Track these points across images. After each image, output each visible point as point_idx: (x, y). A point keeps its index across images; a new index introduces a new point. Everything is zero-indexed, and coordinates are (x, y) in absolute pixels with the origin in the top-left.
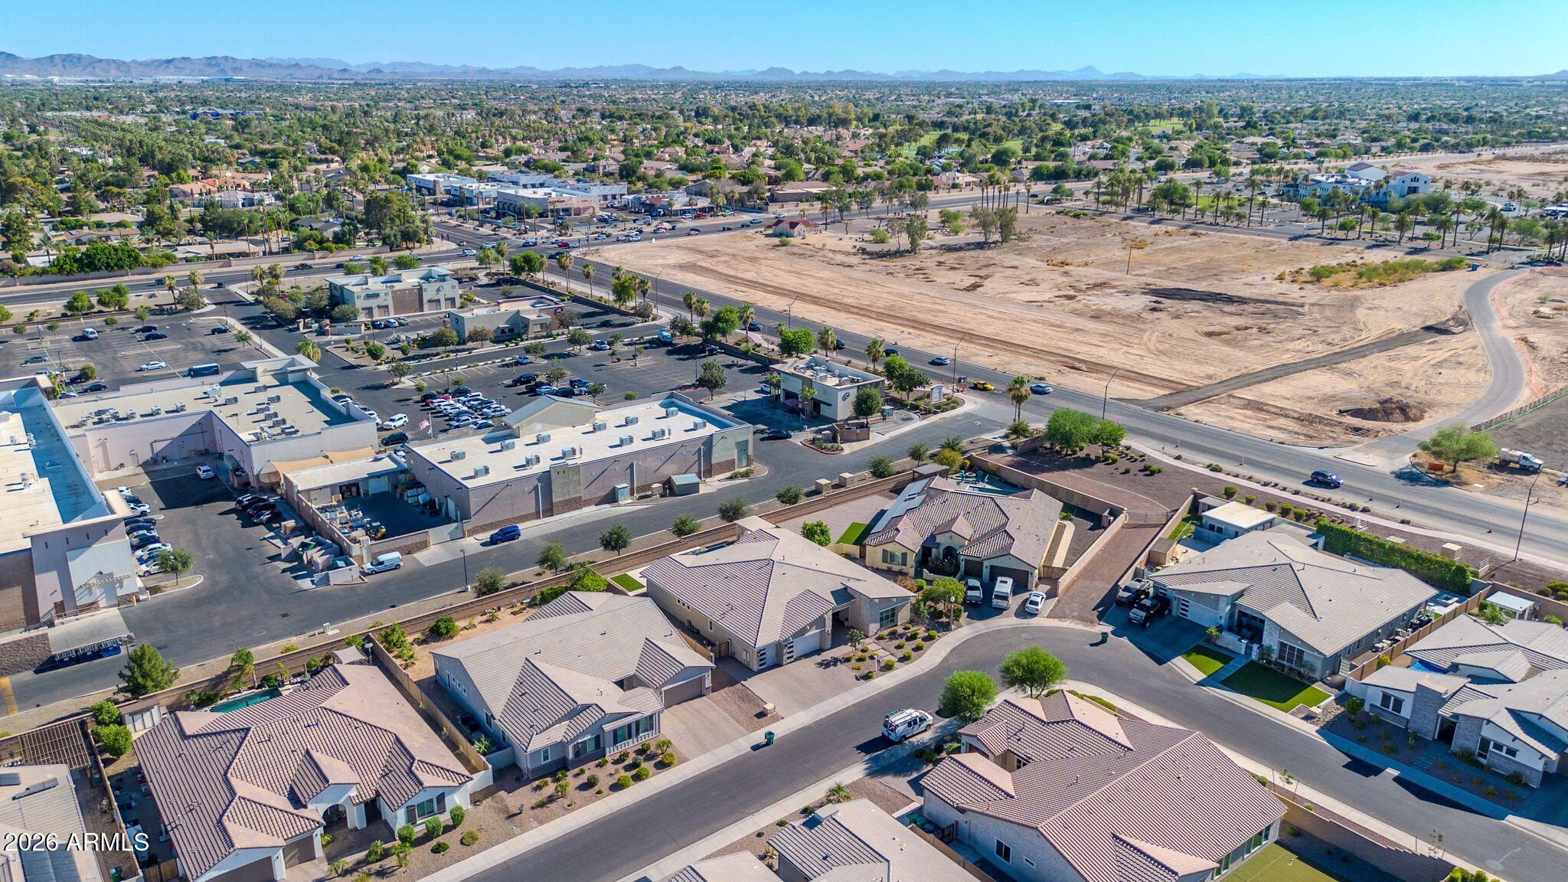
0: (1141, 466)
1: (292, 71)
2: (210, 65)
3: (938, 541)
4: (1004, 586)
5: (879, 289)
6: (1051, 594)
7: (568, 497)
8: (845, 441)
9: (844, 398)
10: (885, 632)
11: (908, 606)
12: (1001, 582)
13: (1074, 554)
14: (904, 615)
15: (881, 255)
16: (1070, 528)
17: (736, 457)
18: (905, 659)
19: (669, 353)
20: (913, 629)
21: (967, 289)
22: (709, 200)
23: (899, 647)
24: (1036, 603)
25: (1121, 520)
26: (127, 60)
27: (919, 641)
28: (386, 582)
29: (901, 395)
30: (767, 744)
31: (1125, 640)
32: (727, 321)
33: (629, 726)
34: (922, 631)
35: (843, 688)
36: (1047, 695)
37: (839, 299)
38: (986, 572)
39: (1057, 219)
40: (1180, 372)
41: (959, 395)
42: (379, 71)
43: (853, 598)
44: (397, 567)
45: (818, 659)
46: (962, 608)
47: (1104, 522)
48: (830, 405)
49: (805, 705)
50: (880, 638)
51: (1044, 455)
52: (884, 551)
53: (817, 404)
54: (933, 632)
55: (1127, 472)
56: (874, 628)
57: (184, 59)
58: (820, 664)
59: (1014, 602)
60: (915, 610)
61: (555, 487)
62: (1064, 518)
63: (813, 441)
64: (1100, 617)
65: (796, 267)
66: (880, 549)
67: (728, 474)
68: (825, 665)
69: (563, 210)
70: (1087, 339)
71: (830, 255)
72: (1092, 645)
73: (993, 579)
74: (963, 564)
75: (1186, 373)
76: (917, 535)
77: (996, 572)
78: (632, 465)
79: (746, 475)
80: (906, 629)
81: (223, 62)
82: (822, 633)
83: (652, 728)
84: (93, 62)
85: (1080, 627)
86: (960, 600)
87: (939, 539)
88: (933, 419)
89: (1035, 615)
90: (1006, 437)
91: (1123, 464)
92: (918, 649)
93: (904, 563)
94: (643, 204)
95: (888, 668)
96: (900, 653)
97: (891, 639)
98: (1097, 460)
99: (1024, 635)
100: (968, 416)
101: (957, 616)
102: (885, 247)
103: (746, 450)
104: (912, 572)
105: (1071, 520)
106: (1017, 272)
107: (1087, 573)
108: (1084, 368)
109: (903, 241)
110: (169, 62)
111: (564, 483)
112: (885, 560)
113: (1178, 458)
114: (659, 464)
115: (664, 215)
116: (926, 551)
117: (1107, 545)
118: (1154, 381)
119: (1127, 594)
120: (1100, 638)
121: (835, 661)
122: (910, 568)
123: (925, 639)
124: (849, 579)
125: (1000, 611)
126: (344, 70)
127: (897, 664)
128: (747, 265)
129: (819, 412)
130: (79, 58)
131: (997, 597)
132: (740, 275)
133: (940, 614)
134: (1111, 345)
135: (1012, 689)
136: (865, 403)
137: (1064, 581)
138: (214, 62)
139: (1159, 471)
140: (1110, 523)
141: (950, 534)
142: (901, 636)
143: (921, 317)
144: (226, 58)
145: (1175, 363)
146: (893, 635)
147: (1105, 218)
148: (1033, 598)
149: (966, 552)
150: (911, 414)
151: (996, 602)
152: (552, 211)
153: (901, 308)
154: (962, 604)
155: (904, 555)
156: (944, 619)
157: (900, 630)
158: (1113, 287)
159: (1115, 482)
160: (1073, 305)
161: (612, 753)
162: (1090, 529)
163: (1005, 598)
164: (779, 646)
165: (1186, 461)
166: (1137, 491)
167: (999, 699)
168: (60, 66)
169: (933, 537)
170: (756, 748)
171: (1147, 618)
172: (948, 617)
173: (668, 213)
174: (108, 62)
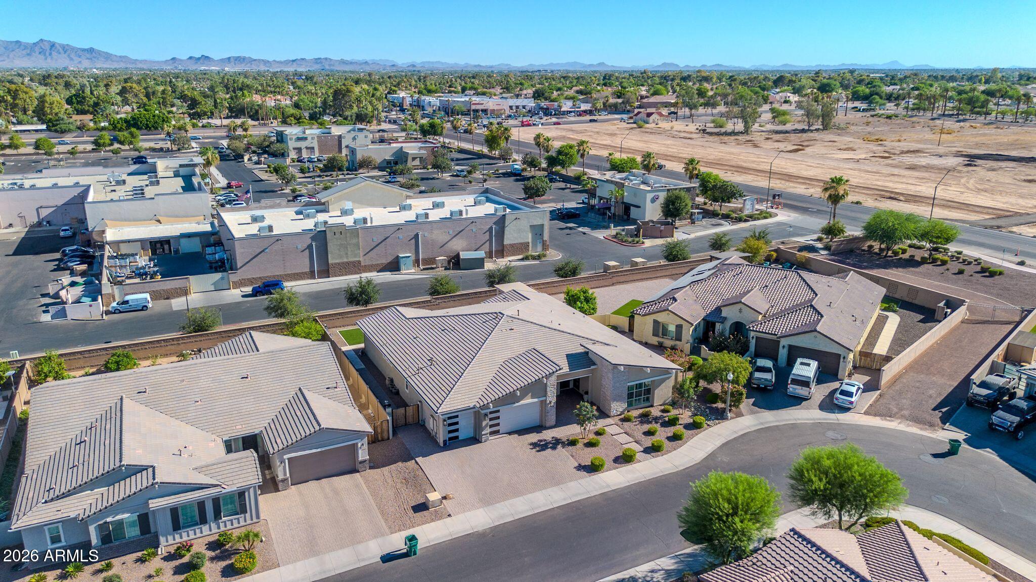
0: (978, 268)
1: (363, 66)
2: (317, 63)
3: (723, 314)
4: (807, 369)
5: (712, 150)
6: (869, 387)
7: (345, 260)
8: (646, 236)
9: (653, 200)
10: (635, 413)
11: (671, 382)
12: (802, 364)
13: (900, 343)
14: (663, 393)
15: (718, 134)
16: (893, 321)
17: (530, 240)
18: (654, 449)
19: (517, 180)
20: (674, 412)
21: (790, 152)
22: (590, 105)
23: (649, 433)
24: (850, 394)
25: (961, 314)
26: (271, 60)
27: (679, 429)
28: (122, 321)
29: (716, 207)
30: (406, 555)
31: (989, 455)
32: (566, 154)
33: (201, 505)
34: (686, 416)
35: (556, 480)
36: (867, 525)
37: (676, 155)
38: (783, 353)
39: (871, 119)
40: (1004, 203)
41: (774, 211)
42: (414, 66)
43: (594, 364)
44: (144, 308)
45: (534, 437)
46: (744, 391)
47: (938, 315)
48: (639, 207)
49: (487, 501)
50: (626, 420)
51: (860, 255)
52: (656, 322)
53: (627, 208)
54: (700, 419)
55: (961, 272)
56: (617, 407)
57: (303, 59)
58: (534, 445)
59: (819, 392)
60: (679, 390)
61: (331, 247)
62: (885, 310)
63: (615, 236)
64: (944, 419)
65: (646, 139)
66: (650, 320)
67: (520, 257)
68: (541, 446)
69: (482, 110)
70: (904, 180)
71: (677, 133)
72: (936, 456)
73: (791, 363)
74: (753, 343)
75: (1012, 204)
76: (698, 307)
77: (795, 353)
78: (417, 236)
79: (538, 257)
80: (664, 411)
81: (324, 61)
82: (543, 404)
83: (244, 511)
84: (252, 61)
85: (914, 430)
86: (743, 380)
87: (725, 312)
88: (743, 225)
89: (847, 410)
90: (820, 239)
91: (954, 266)
92: (675, 438)
93: (679, 338)
94: (542, 108)
95: (625, 459)
96: (648, 442)
97: (642, 423)
98: (924, 261)
99: (830, 434)
100: (779, 224)
101: (736, 399)
102: (723, 130)
103: (541, 235)
104: (687, 348)
105: (894, 311)
106: (835, 144)
107: (920, 365)
108: (901, 198)
109: (740, 126)
110: (293, 61)
111: (341, 245)
112: (655, 334)
113: (1022, 263)
114: (448, 238)
115: (555, 115)
116: (708, 324)
117: (944, 338)
118: (978, 209)
119: (984, 392)
120: (946, 448)
121: (556, 443)
122: (686, 343)
123: (688, 427)
124: (595, 342)
125: (798, 400)
126: (393, 65)
127: (639, 456)
128: (606, 137)
129: (629, 216)
130: (244, 59)
131: (796, 382)
132: (597, 142)
133: (715, 398)
134: (927, 185)
135: (807, 510)
136: (673, 204)
137: (889, 372)
138: (319, 61)
139: (1001, 273)
140: (946, 315)
141: (740, 306)
142: (656, 419)
143: (745, 165)
144: (326, 59)
145: (999, 197)
146: (645, 418)
147: (914, 119)
148: (845, 388)
149: (759, 328)
150: (722, 222)
151: (792, 389)
152: (473, 110)
153: (729, 160)
154: (744, 387)
155: (679, 328)
156: (720, 405)
157: (655, 412)
158: (927, 153)
159: (947, 280)
160: (889, 161)
161: (167, 544)
162: (921, 321)
163: (805, 383)
164: (478, 414)
165: (1030, 266)
166: (977, 290)
167: (781, 526)
168: (233, 63)
169: (718, 310)
170: (387, 558)
171: (1019, 427)
172: (725, 402)
173: (559, 113)
174: (259, 60)
